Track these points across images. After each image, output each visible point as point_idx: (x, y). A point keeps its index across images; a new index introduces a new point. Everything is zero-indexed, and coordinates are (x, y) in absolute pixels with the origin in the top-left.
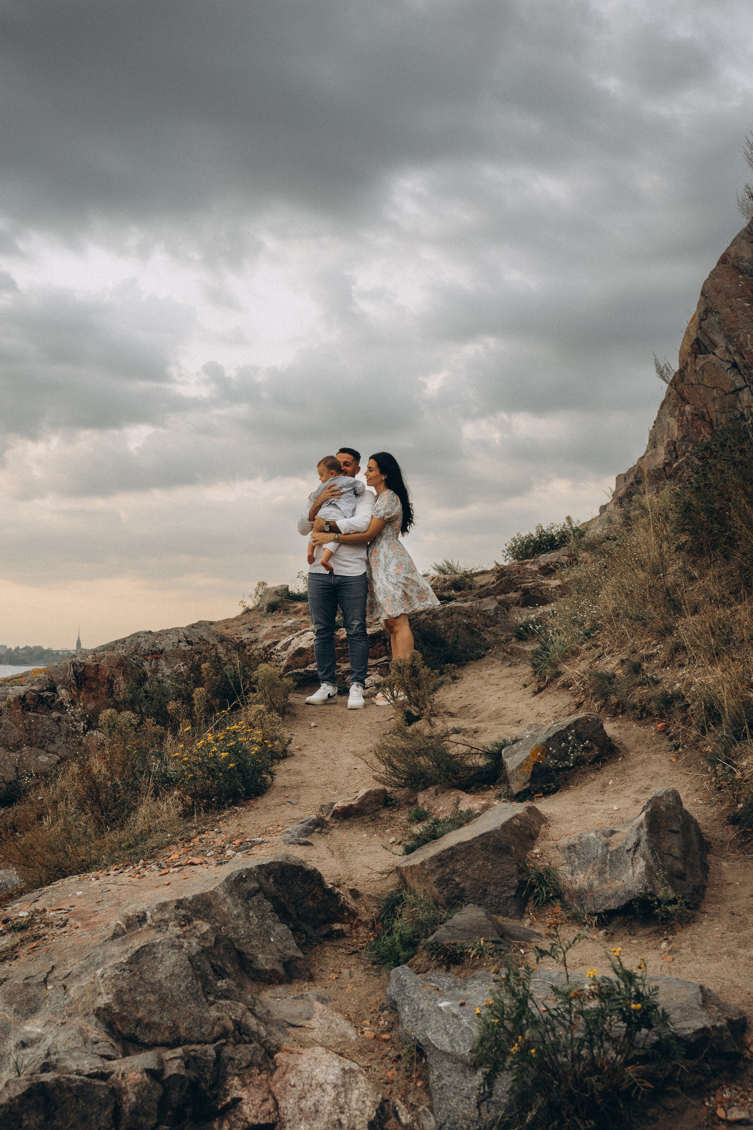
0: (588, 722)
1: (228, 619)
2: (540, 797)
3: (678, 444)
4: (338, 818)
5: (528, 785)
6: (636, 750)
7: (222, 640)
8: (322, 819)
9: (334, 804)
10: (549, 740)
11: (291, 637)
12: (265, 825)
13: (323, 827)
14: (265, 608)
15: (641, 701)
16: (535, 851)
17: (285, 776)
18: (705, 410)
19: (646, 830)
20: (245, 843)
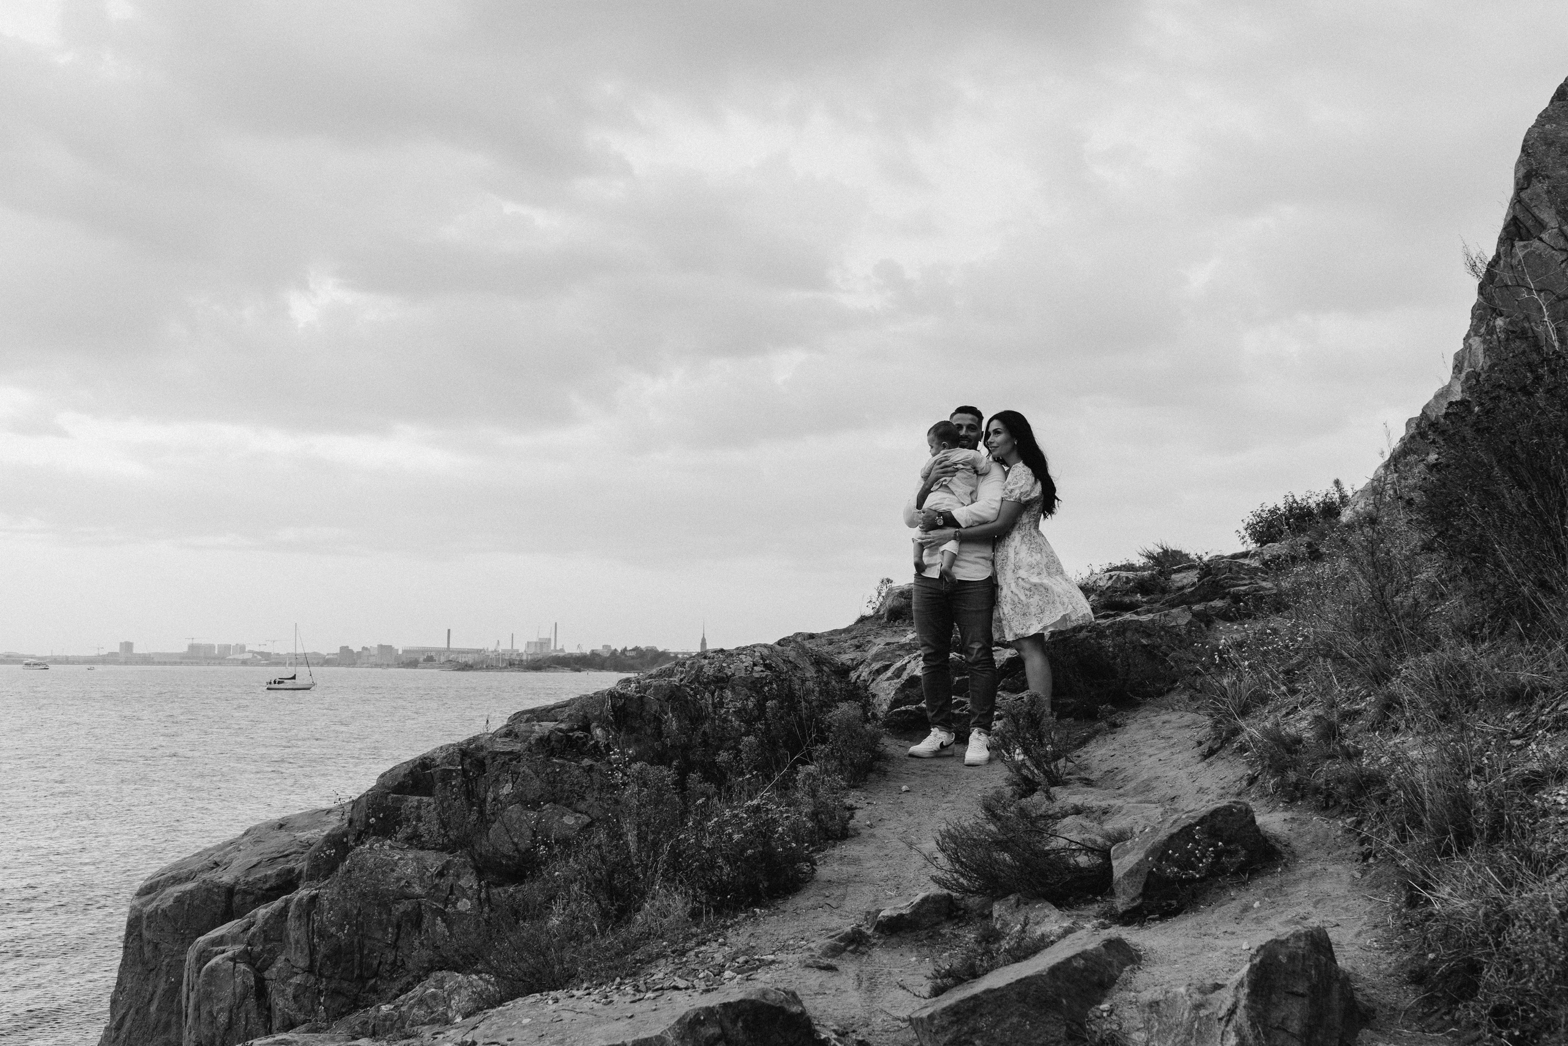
0: (1232, 814)
1: (835, 631)
2: (1154, 920)
3: (1483, 376)
4: (882, 932)
5: (1139, 901)
6: (1309, 856)
7: (819, 662)
8: (861, 933)
9: (880, 911)
10: (1172, 837)
11: (907, 659)
12: (786, 937)
13: (859, 944)
14: (886, 615)
15: (1327, 782)
16: (1102, 1007)
17: (836, 867)
18: (1526, 325)
19: (1246, 991)
20: (751, 962)
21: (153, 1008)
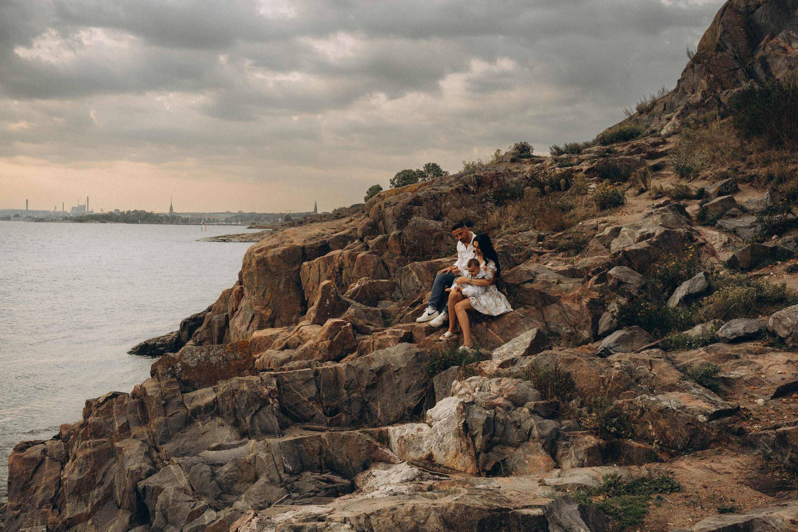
3: (707, 92)
18: (719, 77)
21: (281, 287)
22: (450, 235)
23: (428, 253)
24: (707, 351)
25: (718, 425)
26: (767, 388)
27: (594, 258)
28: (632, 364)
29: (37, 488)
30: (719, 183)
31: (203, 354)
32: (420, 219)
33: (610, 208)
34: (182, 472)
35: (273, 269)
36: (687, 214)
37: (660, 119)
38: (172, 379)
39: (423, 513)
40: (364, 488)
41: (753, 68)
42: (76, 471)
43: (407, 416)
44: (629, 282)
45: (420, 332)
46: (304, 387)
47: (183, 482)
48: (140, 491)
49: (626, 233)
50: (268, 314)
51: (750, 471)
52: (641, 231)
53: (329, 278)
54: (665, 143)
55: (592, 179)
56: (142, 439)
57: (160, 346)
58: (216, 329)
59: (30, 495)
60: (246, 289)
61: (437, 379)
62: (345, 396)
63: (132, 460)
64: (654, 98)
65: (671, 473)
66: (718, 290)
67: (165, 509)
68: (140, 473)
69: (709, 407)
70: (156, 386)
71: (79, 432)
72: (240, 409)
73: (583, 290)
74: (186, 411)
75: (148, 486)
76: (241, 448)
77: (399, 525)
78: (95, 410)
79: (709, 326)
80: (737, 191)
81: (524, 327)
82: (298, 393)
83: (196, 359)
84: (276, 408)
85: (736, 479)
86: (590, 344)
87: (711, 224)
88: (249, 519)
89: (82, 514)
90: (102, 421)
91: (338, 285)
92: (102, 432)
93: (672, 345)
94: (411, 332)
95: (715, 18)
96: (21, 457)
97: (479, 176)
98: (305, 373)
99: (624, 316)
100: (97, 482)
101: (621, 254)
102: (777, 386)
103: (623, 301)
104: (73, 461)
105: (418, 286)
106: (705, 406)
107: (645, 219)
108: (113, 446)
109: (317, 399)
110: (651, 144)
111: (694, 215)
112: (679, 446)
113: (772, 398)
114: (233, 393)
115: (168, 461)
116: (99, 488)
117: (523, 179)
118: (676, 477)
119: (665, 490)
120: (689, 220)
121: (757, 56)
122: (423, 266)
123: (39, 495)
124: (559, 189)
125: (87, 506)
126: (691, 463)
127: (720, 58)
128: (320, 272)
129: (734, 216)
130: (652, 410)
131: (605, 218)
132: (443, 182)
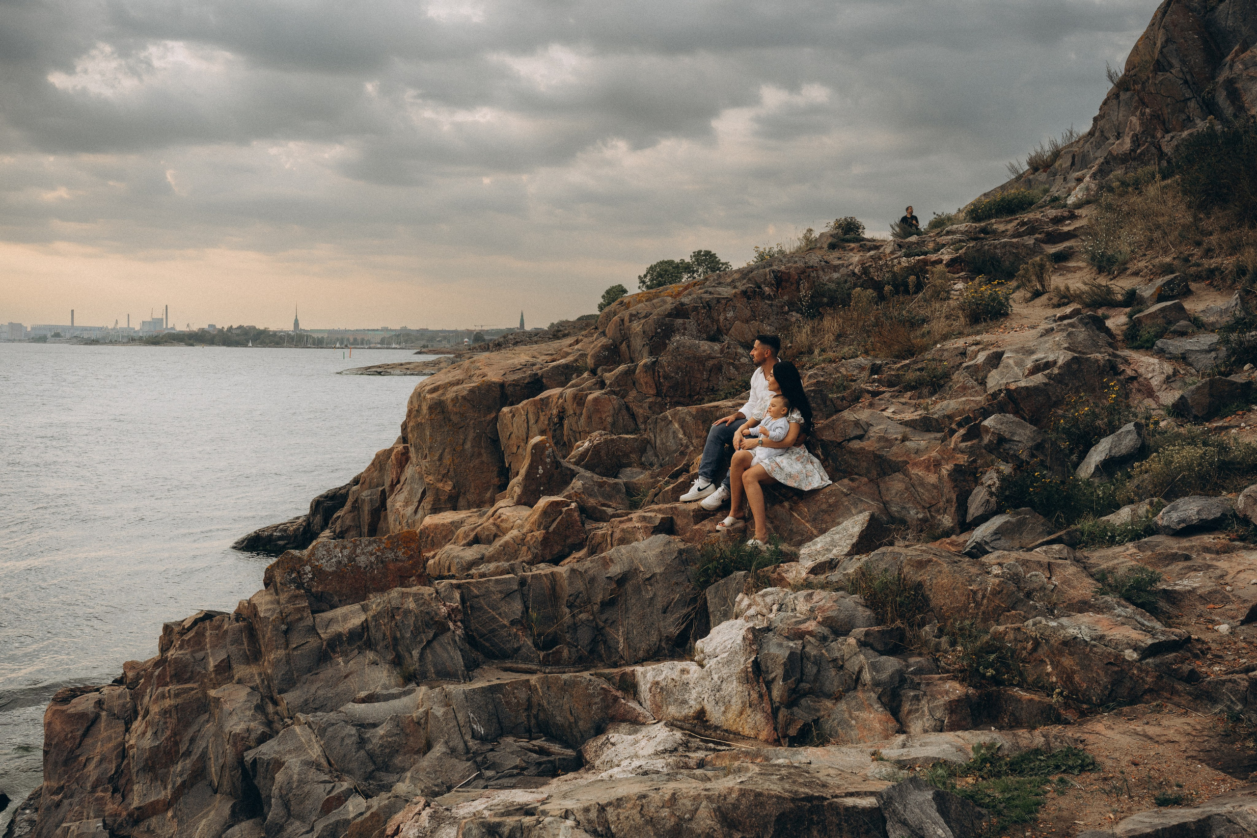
3: (1139, 136)
6: (1199, 292)
10: (1164, 284)
14: (825, 247)
15: (1195, 273)
21: (468, 446)
22: (733, 364)
23: (698, 393)
24: (1139, 548)
25: (1156, 666)
26: (1234, 607)
27: (960, 400)
28: (1021, 569)
29: (88, 760)
30: (1160, 282)
31: (346, 552)
32: (686, 340)
33: (985, 320)
34: (313, 737)
35: (455, 419)
36: (1107, 331)
37: (1065, 179)
38: (297, 591)
39: (689, 803)
40: (597, 763)
41: (1213, 97)
42: (149, 734)
43: (664, 649)
44: (1016, 438)
45: (685, 517)
46: (503, 603)
47: (315, 752)
48: (248, 766)
49: (1011, 362)
50: (448, 488)
51: (1206, 738)
52: (1035, 357)
53: (542, 432)
54: (1073, 217)
55: (957, 276)
56: (252, 685)
57: (280, 538)
58: (366, 512)
59: (78, 771)
60: (412, 450)
61: (713, 591)
62: (567, 618)
63: (235, 718)
64: (1056, 146)
65: (1081, 742)
66: (1156, 451)
67: (287, 794)
68: (248, 738)
69: (1141, 637)
70: (272, 603)
71: (152, 673)
72: (403, 637)
73: (942, 452)
74: (320, 641)
75: (260, 758)
76: (405, 700)
77: (651, 821)
78: (178, 640)
79: (1143, 508)
80: (1187, 293)
81: (849, 509)
82: (494, 613)
83: (334, 560)
84: (460, 637)
85: (1185, 751)
86: (954, 537)
87: (1147, 346)
88: (417, 810)
89: (158, 802)
90: (188, 656)
91: (556, 444)
92: (189, 674)
93: (1084, 538)
94: (672, 518)
95: (1153, 19)
96: (63, 711)
97: (779, 271)
98: (504, 581)
99: (1007, 493)
100: (181, 752)
101: (1002, 395)
102: (1251, 604)
103: (1006, 468)
104: (144, 717)
105: (682, 445)
106: (1135, 635)
107: (1041, 339)
108: (206, 695)
109: (524, 622)
110: (1051, 220)
111: (1119, 332)
112: (1094, 698)
113: (1243, 623)
114: (392, 613)
115: (291, 718)
116: (184, 761)
117: (849, 276)
118: (1089, 747)
119: (1072, 768)
120: (1110, 340)
121: (1221, 79)
122: (690, 413)
123: (92, 772)
124: (907, 292)
125: (165, 788)
126: (1113, 726)
127: (1161, 83)
128: (528, 422)
129: (1183, 334)
130: (1052, 642)
131: (978, 338)
132: (722, 281)
